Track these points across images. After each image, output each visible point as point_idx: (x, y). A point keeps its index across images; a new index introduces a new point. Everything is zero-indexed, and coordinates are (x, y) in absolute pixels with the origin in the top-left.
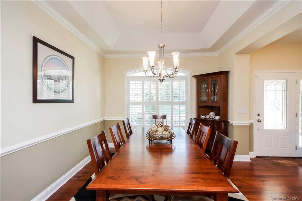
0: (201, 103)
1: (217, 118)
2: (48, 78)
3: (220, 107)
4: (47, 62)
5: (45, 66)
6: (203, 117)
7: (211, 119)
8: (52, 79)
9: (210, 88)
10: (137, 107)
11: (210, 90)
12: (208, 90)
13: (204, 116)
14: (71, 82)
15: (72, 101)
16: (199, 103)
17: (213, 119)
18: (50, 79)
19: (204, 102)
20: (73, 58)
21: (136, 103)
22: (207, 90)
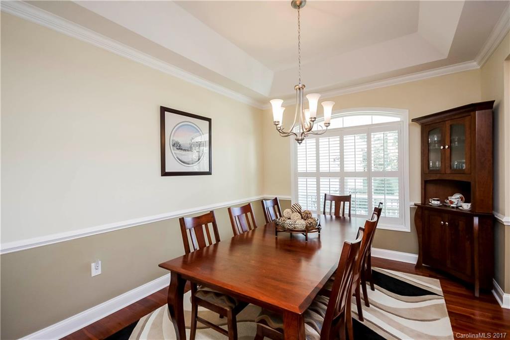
0: (429, 173)
1: (466, 207)
2: (177, 149)
3: (472, 183)
4: (176, 130)
5: (174, 136)
6: (435, 203)
7: (453, 207)
8: (182, 149)
9: (449, 142)
10: (308, 180)
11: (447, 147)
12: (444, 148)
13: (438, 200)
14: (206, 149)
15: (209, 173)
16: (426, 174)
17: (457, 207)
18: (180, 149)
19: (436, 172)
20: (209, 120)
21: (306, 175)
22: (442, 147)
